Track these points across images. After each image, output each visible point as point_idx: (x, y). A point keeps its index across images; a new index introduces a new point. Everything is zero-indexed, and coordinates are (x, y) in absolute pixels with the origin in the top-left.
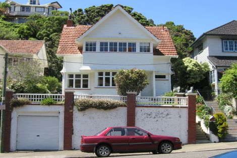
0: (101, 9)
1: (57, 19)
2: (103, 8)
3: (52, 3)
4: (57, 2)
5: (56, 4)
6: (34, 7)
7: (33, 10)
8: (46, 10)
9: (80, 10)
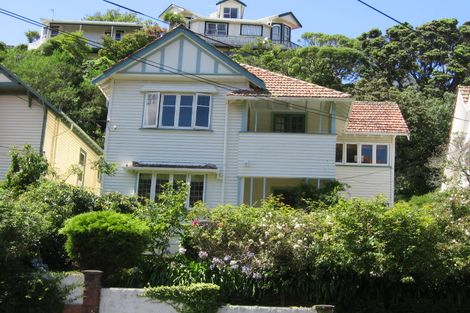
0: (435, 30)
1: (325, 54)
2: (440, 28)
3: (280, 16)
4: (291, 13)
5: (288, 18)
6: (236, 23)
7: (233, 31)
8: (267, 32)
9: (375, 33)
